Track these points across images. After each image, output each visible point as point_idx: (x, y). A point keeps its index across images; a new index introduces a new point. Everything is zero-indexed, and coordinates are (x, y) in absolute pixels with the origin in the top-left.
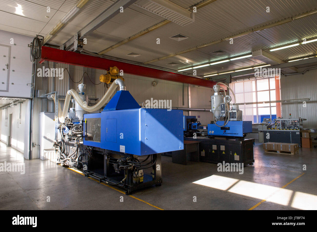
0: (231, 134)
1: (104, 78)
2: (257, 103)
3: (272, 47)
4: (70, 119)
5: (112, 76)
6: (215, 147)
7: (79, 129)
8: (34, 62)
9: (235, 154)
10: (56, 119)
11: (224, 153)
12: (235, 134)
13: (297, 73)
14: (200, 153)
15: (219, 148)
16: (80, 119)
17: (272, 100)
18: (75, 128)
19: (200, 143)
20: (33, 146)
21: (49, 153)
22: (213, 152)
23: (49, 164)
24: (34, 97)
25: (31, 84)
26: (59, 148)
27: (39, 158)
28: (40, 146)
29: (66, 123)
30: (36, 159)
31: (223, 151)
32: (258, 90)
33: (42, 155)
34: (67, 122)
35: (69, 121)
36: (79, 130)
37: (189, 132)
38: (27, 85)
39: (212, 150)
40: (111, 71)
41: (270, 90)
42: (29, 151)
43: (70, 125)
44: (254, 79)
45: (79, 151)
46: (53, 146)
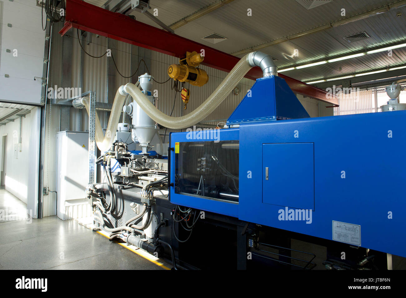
1: (178, 71)
4: (125, 144)
5: (190, 67)
7: (142, 164)
8: (47, 38)
10: (91, 145)
16: (142, 145)
18: (134, 162)
20: (46, 193)
21: (74, 207)
23: (74, 228)
24: (47, 103)
25: (42, 78)
26: (100, 202)
27: (55, 215)
28: (56, 192)
29: (116, 152)
30: (51, 216)
33: (62, 211)
34: (117, 149)
35: (122, 148)
36: (141, 166)
38: (35, 80)
40: (189, 59)
42: (38, 203)
43: (124, 157)
44: (374, 90)
45: (153, 214)
46: (88, 197)
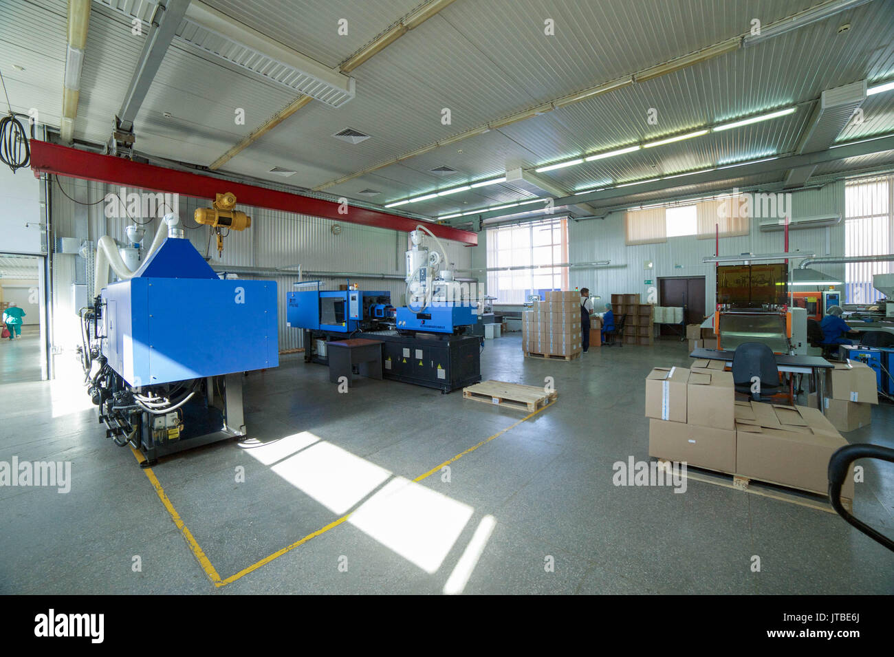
0: (433, 327)
1: (203, 216)
2: (532, 267)
3: (539, 163)
5: (220, 211)
6: (406, 352)
8: (43, 177)
9: (439, 367)
11: (421, 364)
12: (440, 327)
13: (593, 216)
14: (384, 364)
15: (413, 354)
17: (555, 263)
19: (382, 344)
20: (56, 353)
22: (405, 361)
24: (52, 252)
31: (419, 360)
32: (533, 245)
37: (371, 322)
39: (402, 358)
40: (220, 201)
41: (552, 245)
42: (46, 363)
44: (528, 225)
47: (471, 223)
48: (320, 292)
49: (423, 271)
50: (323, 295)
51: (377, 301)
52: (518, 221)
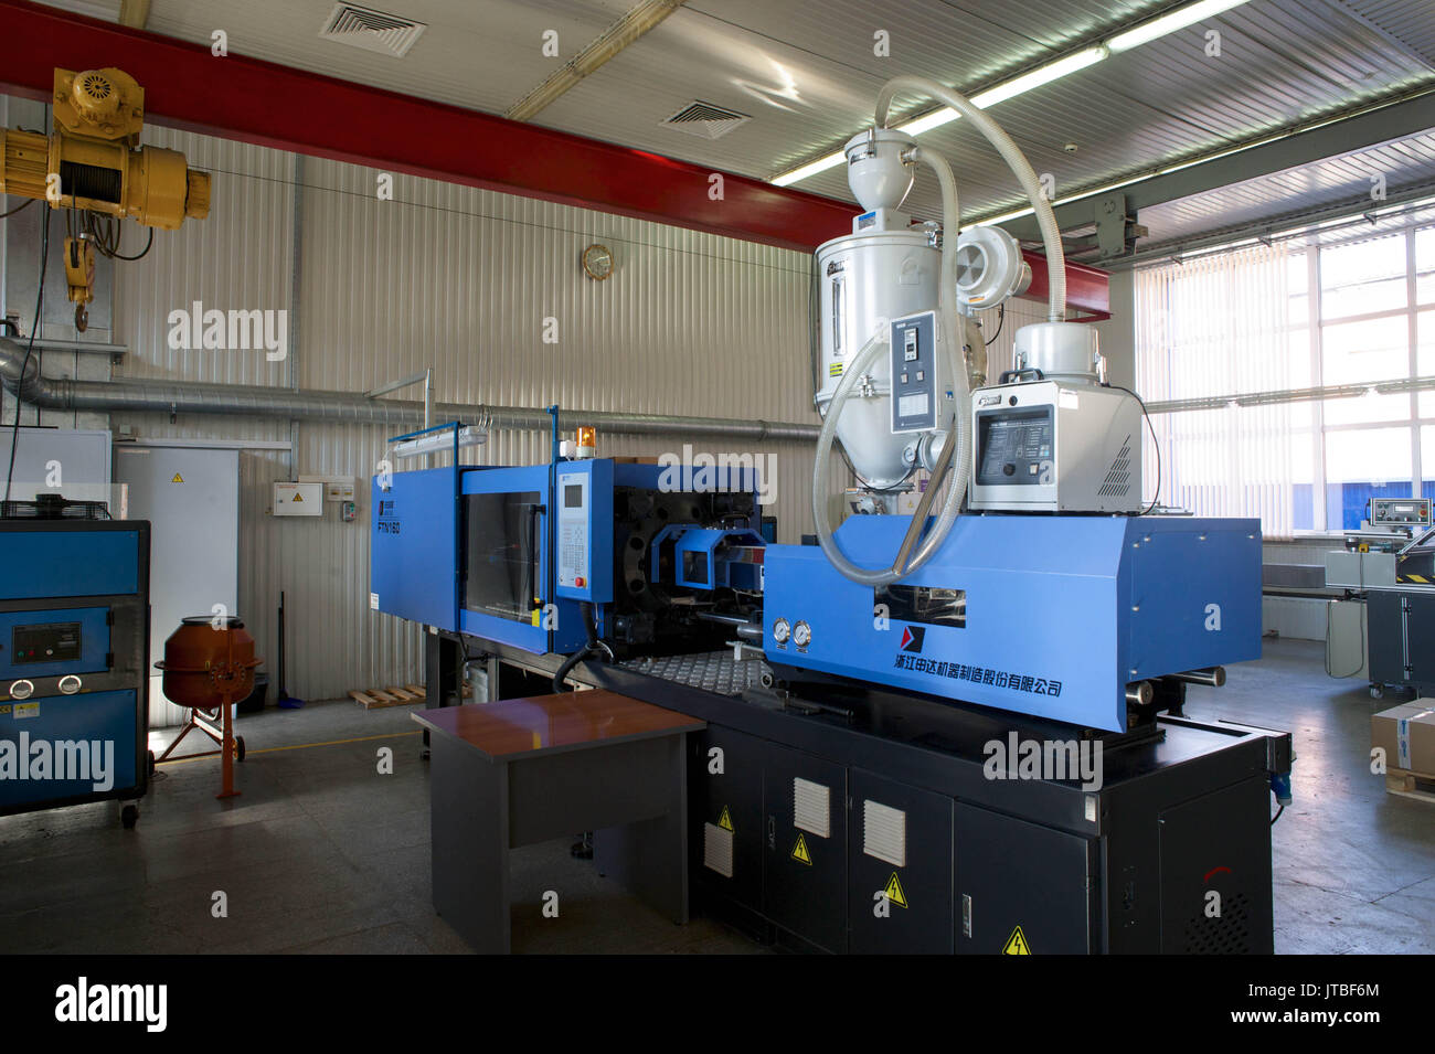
0: (976, 675)
2: (1318, 394)
6: (812, 805)
12: (1027, 684)
15: (847, 822)
19: (695, 734)
32: (1324, 317)
39: (791, 834)
41: (1412, 310)
44: (1302, 241)
47: (1091, 230)
48: (461, 472)
49: (911, 337)
50: (476, 486)
51: (695, 512)
52: (1260, 227)
